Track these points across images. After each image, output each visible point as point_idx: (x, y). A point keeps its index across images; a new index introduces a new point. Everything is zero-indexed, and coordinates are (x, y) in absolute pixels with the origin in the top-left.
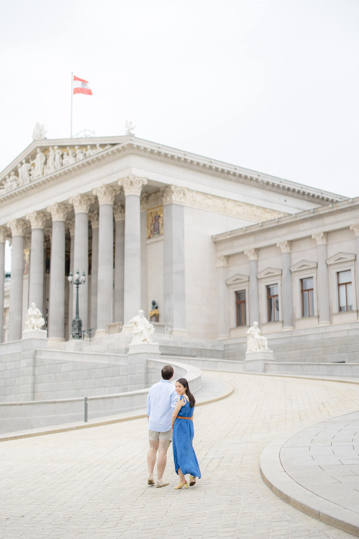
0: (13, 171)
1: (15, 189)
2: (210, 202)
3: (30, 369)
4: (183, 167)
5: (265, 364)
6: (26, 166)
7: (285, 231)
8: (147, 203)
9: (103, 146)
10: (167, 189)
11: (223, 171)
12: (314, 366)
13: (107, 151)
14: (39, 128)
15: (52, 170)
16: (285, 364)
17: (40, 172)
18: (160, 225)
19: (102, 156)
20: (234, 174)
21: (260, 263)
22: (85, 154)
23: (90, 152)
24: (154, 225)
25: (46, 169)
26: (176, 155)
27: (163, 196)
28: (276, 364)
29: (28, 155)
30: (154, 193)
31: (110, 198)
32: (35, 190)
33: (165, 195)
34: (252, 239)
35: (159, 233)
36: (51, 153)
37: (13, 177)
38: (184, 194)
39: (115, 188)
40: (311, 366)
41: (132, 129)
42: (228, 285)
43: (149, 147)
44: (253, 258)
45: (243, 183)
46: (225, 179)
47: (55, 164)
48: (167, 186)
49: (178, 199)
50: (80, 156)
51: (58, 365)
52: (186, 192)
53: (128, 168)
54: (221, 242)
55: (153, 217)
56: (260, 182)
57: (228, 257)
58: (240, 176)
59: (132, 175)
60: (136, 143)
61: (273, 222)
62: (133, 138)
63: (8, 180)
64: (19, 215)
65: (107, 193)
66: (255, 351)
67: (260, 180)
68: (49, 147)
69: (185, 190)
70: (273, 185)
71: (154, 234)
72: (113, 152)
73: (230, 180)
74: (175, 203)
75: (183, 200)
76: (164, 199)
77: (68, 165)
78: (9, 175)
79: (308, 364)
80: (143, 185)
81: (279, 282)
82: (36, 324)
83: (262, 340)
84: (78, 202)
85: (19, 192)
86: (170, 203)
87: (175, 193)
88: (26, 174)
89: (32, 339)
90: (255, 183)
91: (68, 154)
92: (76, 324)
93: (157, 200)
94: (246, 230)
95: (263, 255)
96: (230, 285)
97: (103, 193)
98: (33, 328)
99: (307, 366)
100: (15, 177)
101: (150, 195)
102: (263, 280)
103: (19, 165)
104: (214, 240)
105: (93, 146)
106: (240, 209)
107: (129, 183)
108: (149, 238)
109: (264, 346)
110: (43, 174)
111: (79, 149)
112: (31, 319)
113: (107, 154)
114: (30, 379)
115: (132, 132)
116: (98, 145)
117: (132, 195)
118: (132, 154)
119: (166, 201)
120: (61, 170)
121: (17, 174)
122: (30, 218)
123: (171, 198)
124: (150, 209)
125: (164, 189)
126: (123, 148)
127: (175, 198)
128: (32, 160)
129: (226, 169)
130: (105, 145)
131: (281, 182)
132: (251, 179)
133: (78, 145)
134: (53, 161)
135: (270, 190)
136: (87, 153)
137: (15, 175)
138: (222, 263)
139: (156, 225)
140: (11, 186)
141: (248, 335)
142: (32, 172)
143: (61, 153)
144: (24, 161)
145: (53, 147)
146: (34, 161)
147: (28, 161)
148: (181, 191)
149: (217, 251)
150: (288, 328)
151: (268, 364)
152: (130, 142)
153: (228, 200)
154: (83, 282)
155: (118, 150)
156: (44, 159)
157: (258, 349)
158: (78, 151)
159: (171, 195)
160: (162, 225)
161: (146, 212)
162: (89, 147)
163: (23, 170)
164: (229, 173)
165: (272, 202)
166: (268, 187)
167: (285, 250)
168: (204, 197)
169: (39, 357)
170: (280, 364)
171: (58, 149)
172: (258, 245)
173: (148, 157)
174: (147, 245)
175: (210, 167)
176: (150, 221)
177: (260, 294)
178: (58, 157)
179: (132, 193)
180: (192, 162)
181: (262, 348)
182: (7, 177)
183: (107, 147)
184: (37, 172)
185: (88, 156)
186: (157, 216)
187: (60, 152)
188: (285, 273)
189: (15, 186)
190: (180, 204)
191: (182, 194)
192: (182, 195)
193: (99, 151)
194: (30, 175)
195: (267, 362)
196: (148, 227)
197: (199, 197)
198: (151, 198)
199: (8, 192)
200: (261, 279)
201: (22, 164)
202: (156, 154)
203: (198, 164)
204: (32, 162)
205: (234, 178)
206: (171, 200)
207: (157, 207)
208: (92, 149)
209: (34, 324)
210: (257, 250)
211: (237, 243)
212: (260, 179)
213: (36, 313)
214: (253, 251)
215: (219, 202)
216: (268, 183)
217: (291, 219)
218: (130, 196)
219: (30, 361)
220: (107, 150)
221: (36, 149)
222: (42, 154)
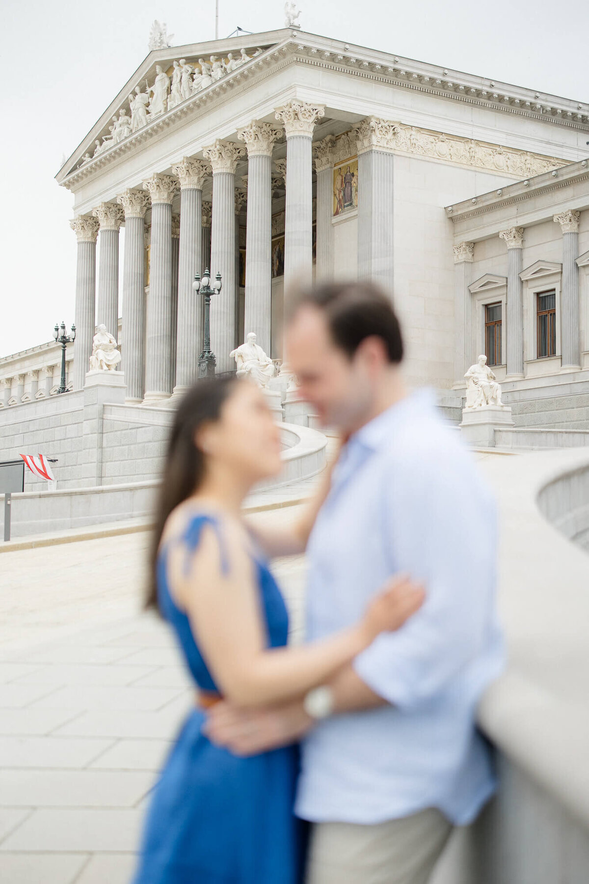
0: (122, 107)
1: (126, 138)
2: (443, 147)
3: (95, 436)
4: (391, 84)
5: (495, 431)
6: (141, 98)
7: (569, 192)
8: (333, 153)
9: (250, 51)
10: (364, 126)
11: (467, 90)
12: (577, 435)
13: (257, 60)
14: (159, 31)
15: (178, 102)
16: (527, 432)
17: (161, 107)
18: (354, 190)
19: (249, 70)
20: (490, 96)
21: (526, 253)
22: (225, 69)
23: (232, 64)
24: (344, 191)
25: (170, 101)
26: (379, 62)
27: (357, 138)
28: (513, 432)
29: (143, 79)
30: (344, 134)
31: (265, 145)
32: (155, 138)
33: (361, 137)
34: (512, 210)
35: (351, 204)
36: (176, 72)
37: (123, 119)
38: (394, 134)
39: (274, 127)
40: (571, 435)
41: (295, 17)
42: (473, 294)
43: (328, 49)
44: (513, 244)
45: (508, 112)
46: (474, 104)
47: (182, 90)
48: (365, 120)
49: (383, 143)
50: (218, 73)
51: (134, 431)
52: (398, 129)
53: (291, 88)
54: (462, 217)
55: (342, 176)
56: (540, 109)
57: (473, 245)
58: (501, 98)
59: (297, 100)
60: (301, 42)
61: (547, 177)
62: (295, 33)
63: (116, 124)
64: (133, 183)
65: (260, 136)
66: (479, 408)
67: (538, 106)
68: (172, 61)
69: (396, 125)
70: (564, 114)
71: (344, 207)
72: (265, 61)
73: (483, 107)
74: (377, 149)
75: (392, 145)
76: (359, 144)
77: (200, 90)
78: (118, 115)
79: (566, 432)
80: (317, 119)
81: (557, 286)
82: (104, 360)
83: (491, 387)
84: (218, 155)
85: (131, 142)
86: (368, 149)
87: (377, 131)
88: (142, 111)
89: (97, 386)
90: (530, 111)
91: (201, 73)
92: (204, 362)
93: (349, 147)
94: (501, 195)
95: (532, 238)
96: (475, 293)
97: (253, 137)
98: (102, 368)
99: (565, 435)
100: (127, 117)
101: (338, 138)
102: (531, 284)
103: (131, 97)
104: (450, 216)
105: (236, 54)
106: (501, 160)
107: (292, 114)
108: (337, 213)
109: (494, 399)
110: (166, 108)
111: (217, 60)
112: (99, 350)
113: (257, 66)
114: (94, 455)
115: (296, 22)
116: (242, 51)
117: (297, 137)
118: (297, 62)
119: (362, 146)
120: (190, 99)
121: (128, 113)
122: (149, 188)
123: (370, 141)
124: (338, 164)
125: (358, 125)
126: (281, 51)
127: (377, 140)
128: (150, 87)
129: (474, 85)
130: (254, 49)
131: (579, 108)
132: (522, 104)
133: (214, 54)
134: (179, 84)
135: (557, 124)
136: (228, 67)
137: (126, 114)
138: (463, 255)
139: (348, 190)
140: (120, 134)
141: (468, 378)
142: (150, 108)
143: (190, 71)
144: (137, 90)
145: (178, 60)
146: (152, 88)
147: (143, 90)
148: (388, 127)
149: (455, 234)
150: (569, 368)
151: (500, 431)
152: (291, 40)
153: (478, 142)
154: (216, 292)
155: (274, 58)
156: (167, 83)
157: (484, 404)
158: (215, 65)
159: (370, 136)
160: (357, 191)
161: (331, 168)
162: (230, 56)
163: (137, 105)
164: (479, 93)
165: (562, 146)
166: (554, 119)
167: (568, 227)
168: (431, 139)
169: (107, 416)
170: (519, 432)
171: (185, 64)
172: (523, 221)
173: (328, 68)
174: (333, 225)
175: (444, 84)
176: (338, 185)
177: (525, 308)
178: (185, 77)
179: (297, 134)
180: (408, 75)
181: (491, 402)
182: (115, 118)
183: (257, 54)
184: (157, 106)
185: (229, 72)
186: (348, 174)
187: (188, 68)
188: (568, 268)
189: (126, 133)
190: (388, 151)
191: (392, 132)
192: (390, 135)
193: (244, 62)
194: (148, 112)
195: (497, 429)
196: (335, 195)
197: (423, 139)
198: (340, 142)
199: (118, 144)
200: (527, 281)
201: (135, 94)
202: (340, 62)
203: (420, 78)
204: (149, 90)
205: (489, 103)
206: (371, 145)
207: (348, 159)
208: (236, 59)
209: (101, 361)
210: (522, 230)
211: (488, 218)
212: (539, 103)
213: (106, 342)
214: (514, 231)
215: (460, 146)
216: (554, 111)
217: (578, 170)
218: (293, 137)
219: (95, 423)
220: (256, 57)
221: (154, 67)
222: (164, 75)
